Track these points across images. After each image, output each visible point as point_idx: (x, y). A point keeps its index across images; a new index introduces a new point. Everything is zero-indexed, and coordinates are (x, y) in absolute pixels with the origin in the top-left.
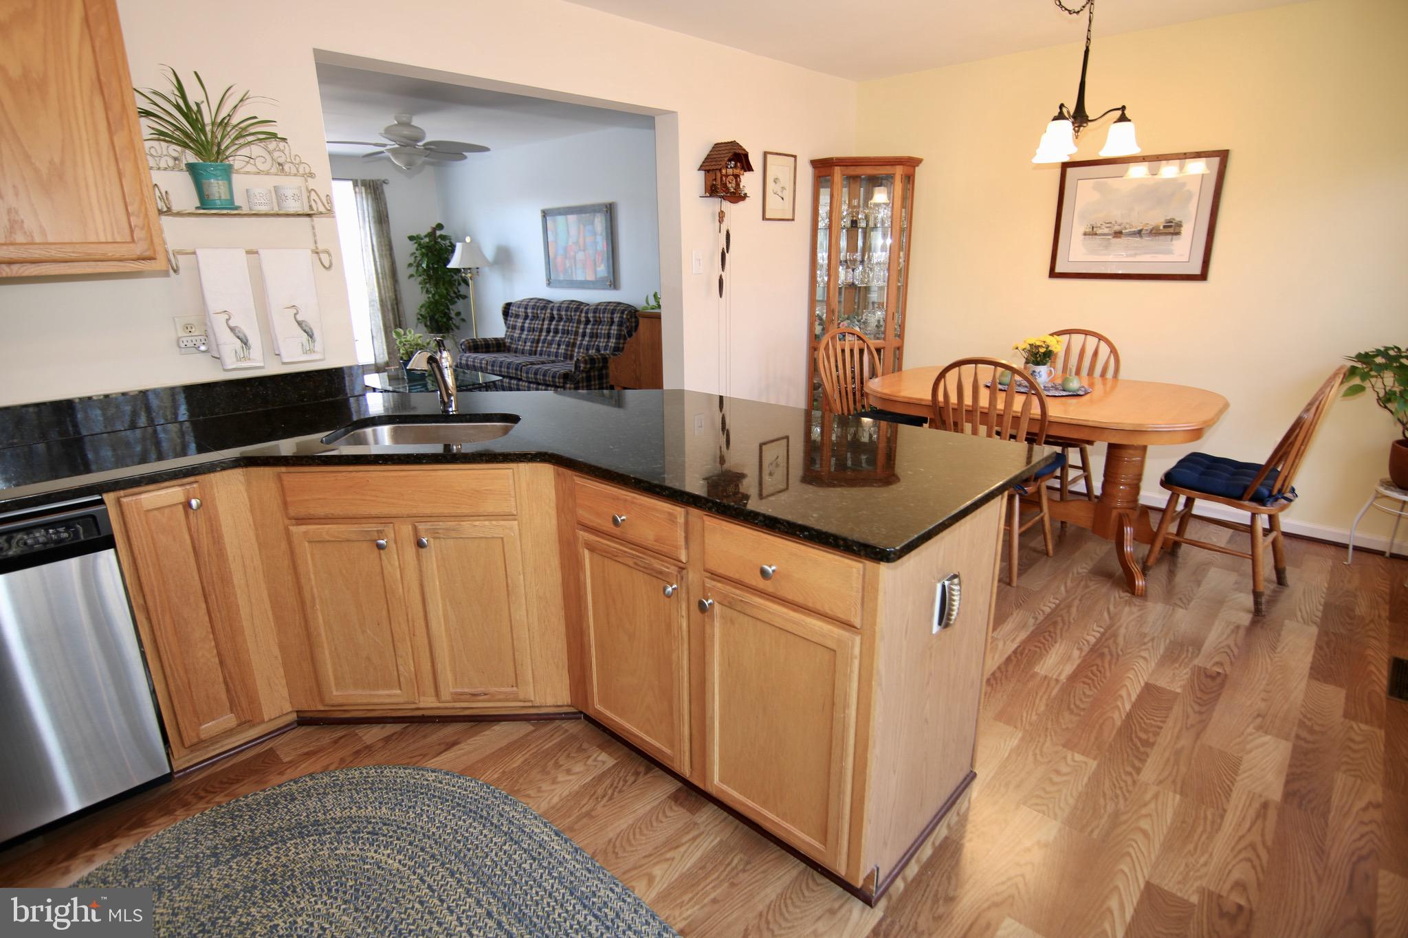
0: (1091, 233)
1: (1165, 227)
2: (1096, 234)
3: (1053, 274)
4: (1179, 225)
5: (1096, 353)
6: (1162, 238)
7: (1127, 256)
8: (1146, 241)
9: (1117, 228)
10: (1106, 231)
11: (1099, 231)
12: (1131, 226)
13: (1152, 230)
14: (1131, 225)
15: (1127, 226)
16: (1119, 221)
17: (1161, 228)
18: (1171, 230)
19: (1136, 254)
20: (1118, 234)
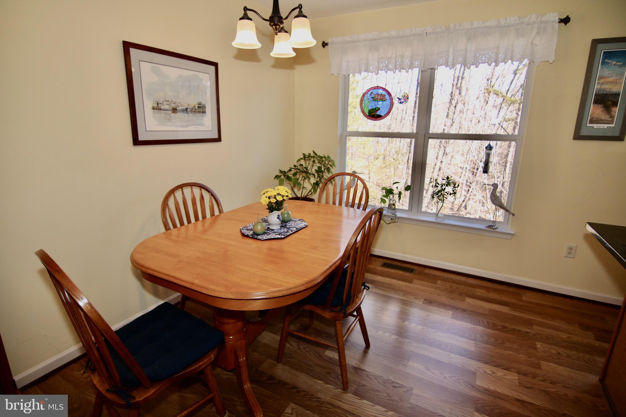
0: (157, 108)
1: (199, 107)
2: (161, 109)
3: (136, 142)
4: (204, 107)
5: (202, 198)
6: (198, 114)
7: (182, 126)
8: (190, 116)
9: (173, 106)
10: (167, 107)
11: (162, 107)
12: (182, 106)
13: (192, 109)
14: (181, 104)
15: (179, 105)
16: (174, 100)
17: (197, 108)
18: (201, 110)
19: (187, 126)
20: (174, 110)
